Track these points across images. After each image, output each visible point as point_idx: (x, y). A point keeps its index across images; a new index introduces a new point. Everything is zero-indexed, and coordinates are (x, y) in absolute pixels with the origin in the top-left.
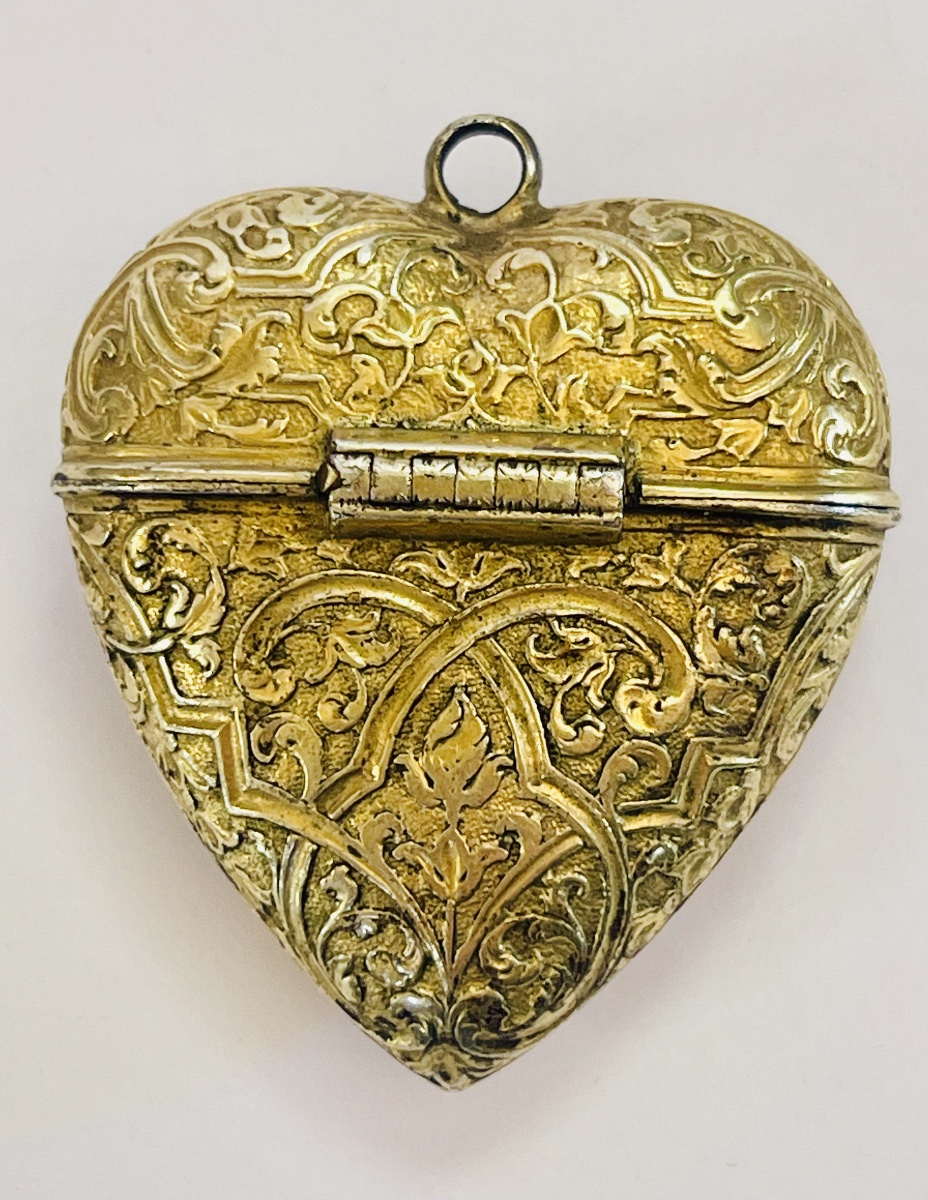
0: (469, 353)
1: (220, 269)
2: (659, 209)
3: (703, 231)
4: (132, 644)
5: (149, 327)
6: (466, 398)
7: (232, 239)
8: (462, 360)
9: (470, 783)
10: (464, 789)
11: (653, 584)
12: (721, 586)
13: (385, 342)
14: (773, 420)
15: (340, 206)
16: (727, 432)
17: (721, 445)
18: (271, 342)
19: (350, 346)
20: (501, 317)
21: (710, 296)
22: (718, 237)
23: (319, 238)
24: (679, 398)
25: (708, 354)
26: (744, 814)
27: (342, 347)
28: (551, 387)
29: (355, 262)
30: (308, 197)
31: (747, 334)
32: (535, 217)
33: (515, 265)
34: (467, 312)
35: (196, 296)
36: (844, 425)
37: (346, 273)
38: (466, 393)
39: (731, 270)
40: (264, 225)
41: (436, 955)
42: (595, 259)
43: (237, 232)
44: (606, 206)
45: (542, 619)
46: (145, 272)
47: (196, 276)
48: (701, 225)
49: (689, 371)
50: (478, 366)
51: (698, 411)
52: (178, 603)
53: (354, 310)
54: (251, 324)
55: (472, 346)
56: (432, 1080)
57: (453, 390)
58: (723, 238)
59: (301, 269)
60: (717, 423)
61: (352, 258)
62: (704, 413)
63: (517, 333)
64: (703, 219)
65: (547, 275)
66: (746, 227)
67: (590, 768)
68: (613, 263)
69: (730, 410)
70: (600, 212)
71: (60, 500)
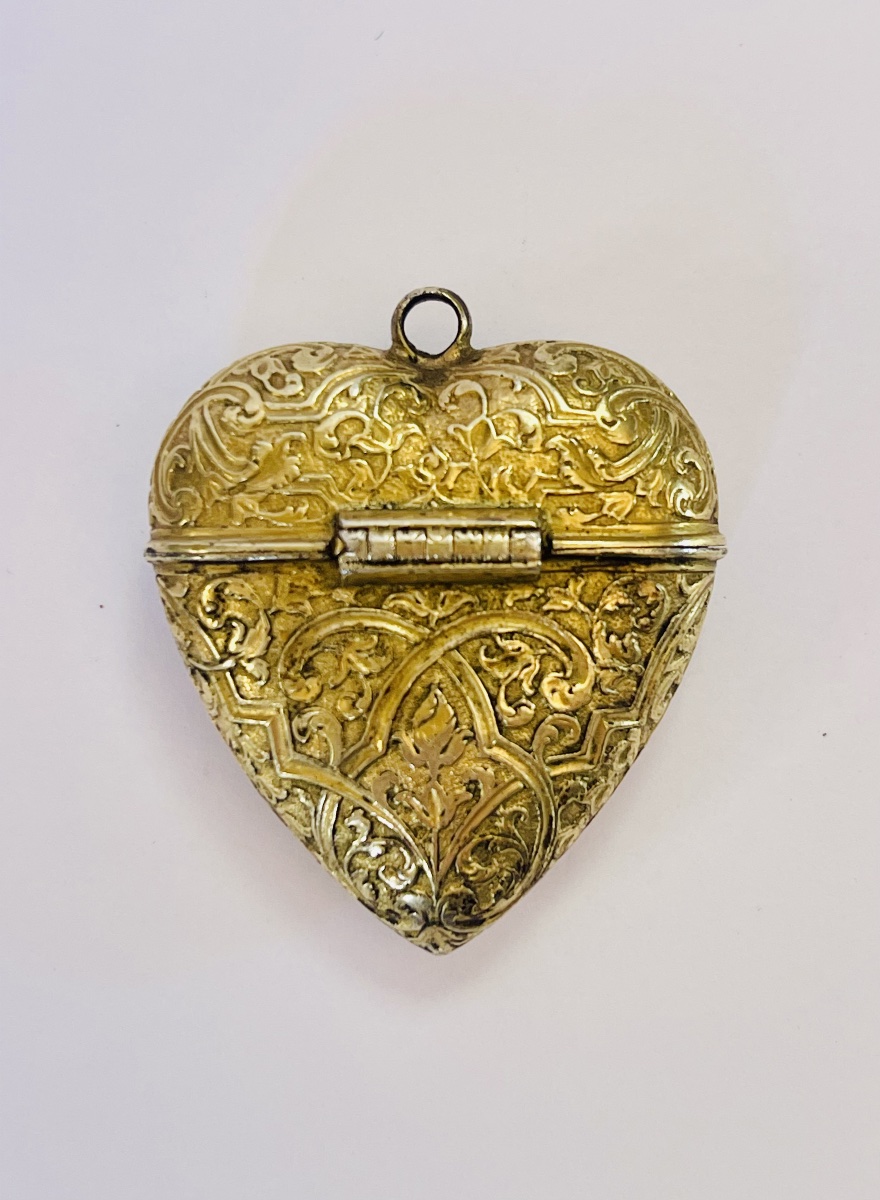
0: (429, 455)
1: (255, 404)
2: (554, 348)
3: (585, 363)
4: (206, 664)
5: (207, 447)
6: (429, 486)
7: (261, 382)
8: (425, 460)
9: (444, 750)
10: (441, 753)
11: (563, 608)
12: (609, 607)
13: (372, 450)
14: (639, 492)
15: (335, 356)
16: (609, 501)
17: (605, 511)
18: (292, 453)
19: (348, 453)
20: (451, 430)
21: (593, 409)
22: (595, 367)
23: (322, 380)
24: (575, 480)
25: (593, 449)
26: (630, 758)
27: (342, 455)
28: (487, 476)
29: (348, 395)
30: (312, 350)
31: (617, 433)
32: (469, 357)
33: (458, 393)
34: (427, 426)
35: (239, 424)
36: (687, 493)
37: (343, 404)
38: (429, 483)
39: (606, 390)
40: (283, 371)
41: (426, 867)
42: (513, 386)
43: (265, 378)
44: (517, 348)
45: (489, 635)
46: (202, 408)
47: (238, 409)
48: (584, 358)
49: (580, 461)
50: (436, 464)
51: (588, 489)
52: (237, 635)
53: (349, 429)
54: (278, 440)
55: (431, 450)
56: (426, 948)
57: (420, 480)
58: (599, 367)
59: (312, 401)
60: (602, 495)
61: (346, 393)
62: (592, 489)
63: (462, 440)
64: (583, 355)
65: (480, 399)
66: (614, 358)
67: (525, 735)
68: (525, 389)
69: (610, 486)
70: (514, 352)
71: (151, 565)
